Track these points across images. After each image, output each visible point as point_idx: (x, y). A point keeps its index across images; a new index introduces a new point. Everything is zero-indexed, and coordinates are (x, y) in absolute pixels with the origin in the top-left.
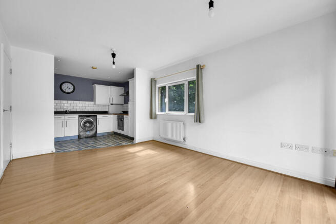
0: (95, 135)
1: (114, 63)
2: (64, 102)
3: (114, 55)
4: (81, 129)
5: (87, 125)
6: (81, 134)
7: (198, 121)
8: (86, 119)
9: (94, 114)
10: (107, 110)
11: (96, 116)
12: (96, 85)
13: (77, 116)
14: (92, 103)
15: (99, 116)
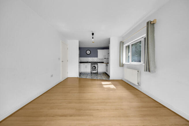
0: (97, 73)
1: (93, 38)
2: (89, 58)
3: (93, 34)
4: (92, 69)
5: (94, 68)
6: (92, 71)
7: (146, 70)
8: (93, 65)
9: (96, 63)
10: (103, 61)
11: (97, 64)
12: (98, 50)
13: (90, 64)
14: (97, 58)
15: (99, 64)
